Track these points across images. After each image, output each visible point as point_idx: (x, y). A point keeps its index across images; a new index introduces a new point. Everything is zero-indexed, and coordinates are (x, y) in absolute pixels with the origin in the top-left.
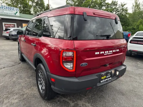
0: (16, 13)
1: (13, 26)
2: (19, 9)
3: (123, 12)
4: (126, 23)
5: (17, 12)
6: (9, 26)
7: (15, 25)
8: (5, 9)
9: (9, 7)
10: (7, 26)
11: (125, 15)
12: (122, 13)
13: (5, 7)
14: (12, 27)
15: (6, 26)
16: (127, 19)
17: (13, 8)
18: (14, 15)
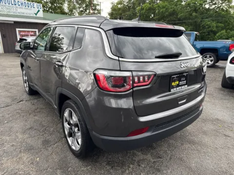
0: (37, 13)
1: (33, 34)
2: (41, 6)
3: (224, 4)
4: (229, 24)
5: (39, 11)
6: (26, 33)
7: (36, 31)
8: (19, 5)
9: (29, 3)
10: (24, 34)
11: (227, 11)
12: (221, 6)
13: (20, 4)
14: (31, 35)
15: (21, 33)
16: (231, 17)
17: (32, 5)
18: (35, 15)
